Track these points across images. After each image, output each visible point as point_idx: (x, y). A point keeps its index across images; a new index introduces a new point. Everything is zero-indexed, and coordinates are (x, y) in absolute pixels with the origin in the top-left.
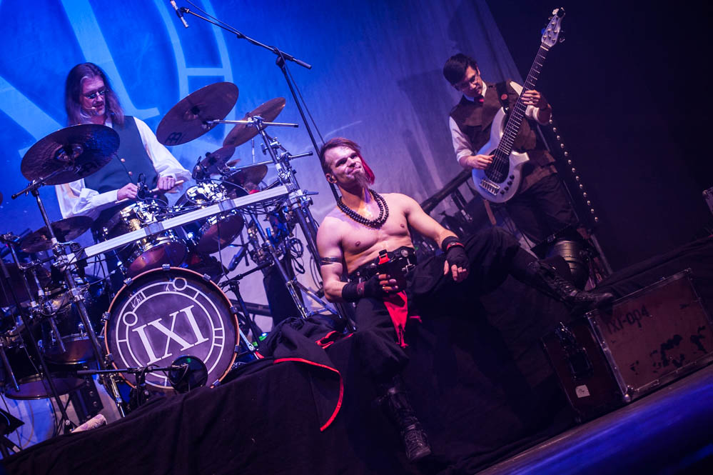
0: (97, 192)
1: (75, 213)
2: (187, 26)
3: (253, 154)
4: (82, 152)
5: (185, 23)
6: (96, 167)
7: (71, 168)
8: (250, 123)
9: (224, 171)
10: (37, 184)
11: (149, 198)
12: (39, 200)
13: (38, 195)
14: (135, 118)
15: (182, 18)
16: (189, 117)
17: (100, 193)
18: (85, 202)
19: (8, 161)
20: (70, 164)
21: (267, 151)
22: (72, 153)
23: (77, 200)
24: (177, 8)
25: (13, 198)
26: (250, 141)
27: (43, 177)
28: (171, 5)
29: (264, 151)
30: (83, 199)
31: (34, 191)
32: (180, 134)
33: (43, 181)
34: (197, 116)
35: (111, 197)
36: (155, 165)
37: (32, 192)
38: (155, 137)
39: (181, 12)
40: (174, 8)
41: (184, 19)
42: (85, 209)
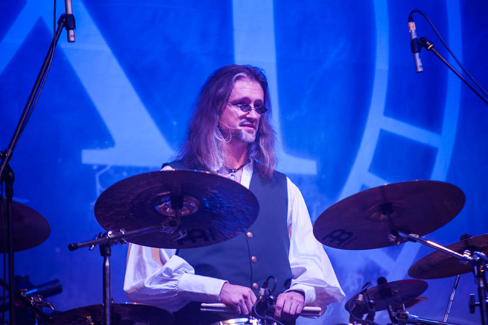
0: (193, 271)
1: (147, 286)
2: (420, 69)
3: (452, 298)
4: (196, 210)
5: (419, 62)
6: (206, 239)
7: (171, 231)
8: (465, 259)
9: (398, 315)
10: (113, 239)
11: (270, 318)
12: (107, 264)
13: (109, 255)
14: (288, 179)
15: (417, 55)
16: (374, 215)
17: (196, 273)
18: (169, 275)
19: (60, 161)
20: (172, 224)
21: (477, 309)
22: (181, 207)
23: (159, 269)
24: (414, 37)
25: (72, 248)
26: (453, 278)
27: (126, 230)
28: (408, 28)
29: (472, 308)
30: (168, 271)
31: (105, 249)
32: (350, 234)
33: (124, 236)
34: (386, 216)
35: (212, 286)
36: (292, 259)
37: (101, 247)
38: (311, 228)
39: (418, 45)
40: (410, 34)
41: (420, 57)
42: (163, 286)
